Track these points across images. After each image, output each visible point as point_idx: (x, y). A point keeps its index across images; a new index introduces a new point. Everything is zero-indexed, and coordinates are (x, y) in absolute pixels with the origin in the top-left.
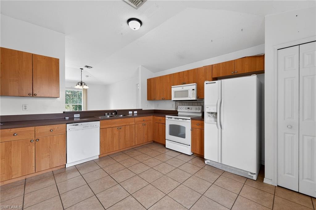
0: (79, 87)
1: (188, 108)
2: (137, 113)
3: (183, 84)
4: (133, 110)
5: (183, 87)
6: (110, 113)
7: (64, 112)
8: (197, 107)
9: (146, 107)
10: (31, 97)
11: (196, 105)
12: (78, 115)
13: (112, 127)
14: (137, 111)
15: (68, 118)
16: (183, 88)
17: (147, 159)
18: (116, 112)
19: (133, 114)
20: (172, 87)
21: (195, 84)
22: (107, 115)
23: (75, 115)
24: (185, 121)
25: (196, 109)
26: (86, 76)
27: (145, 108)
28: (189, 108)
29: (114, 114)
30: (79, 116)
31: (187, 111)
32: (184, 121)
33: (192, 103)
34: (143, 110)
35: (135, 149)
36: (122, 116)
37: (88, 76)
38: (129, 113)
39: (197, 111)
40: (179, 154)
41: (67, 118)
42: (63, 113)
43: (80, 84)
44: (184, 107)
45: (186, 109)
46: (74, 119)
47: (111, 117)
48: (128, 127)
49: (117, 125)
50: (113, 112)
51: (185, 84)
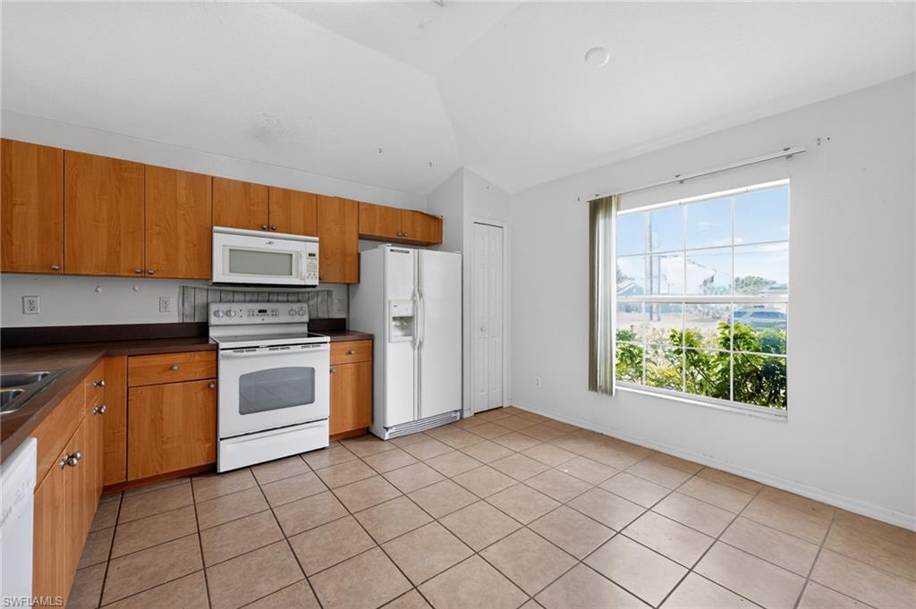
1: (260, 311)
5: (271, 240)
8: (296, 306)
11: (293, 302)
16: (270, 243)
20: (215, 228)
21: (317, 239)
24: (314, 349)
25: (291, 313)
28: (265, 311)
31: (258, 320)
32: (311, 348)
33: (270, 293)
39: (297, 319)
44: (243, 307)
45: (251, 313)
51: (273, 230)
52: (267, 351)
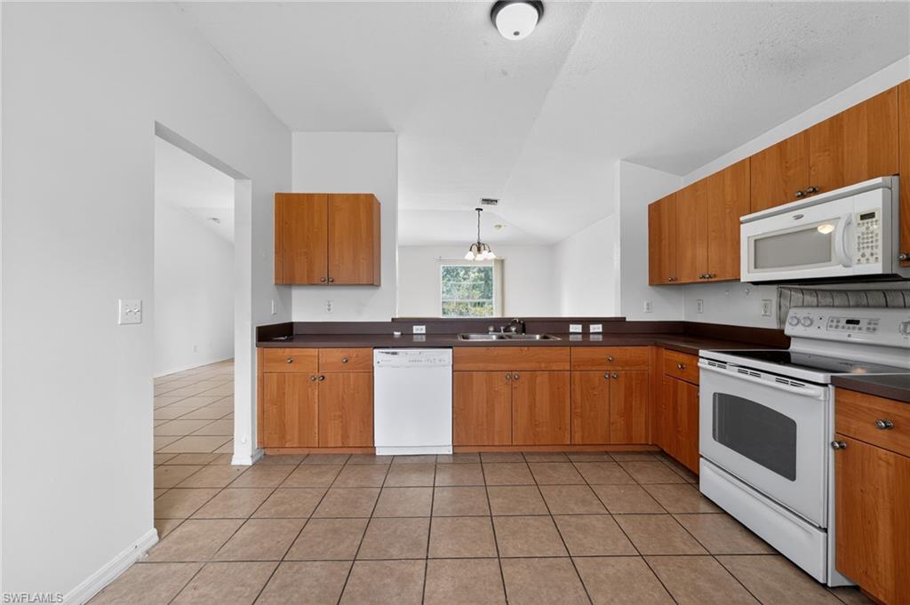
0: (470, 256)
1: (849, 322)
2: (601, 330)
3: (803, 196)
4: (586, 322)
5: (797, 213)
6: (502, 328)
7: (393, 319)
9: (645, 310)
10: (324, 285)
12: (421, 327)
13: (490, 368)
14: (600, 326)
15: (399, 333)
17: (582, 510)
18: (524, 325)
19: (586, 333)
20: (742, 219)
21: (878, 180)
22: (495, 331)
23: (415, 327)
24: (794, 388)
25: (907, 329)
26: (496, 226)
27: (638, 313)
28: (857, 322)
29: (516, 331)
30: (424, 332)
32: (790, 387)
33: (880, 295)
34: (629, 322)
35: (571, 457)
36: (538, 337)
37: (500, 226)
38: (571, 330)
40: (758, 549)
41: (397, 334)
42: (390, 320)
43: (475, 248)
44: (828, 313)
45: (834, 323)
46: (412, 338)
47: (502, 338)
48: (542, 379)
49: (504, 367)
50: (512, 325)
51: (815, 192)
52: (734, 372)
